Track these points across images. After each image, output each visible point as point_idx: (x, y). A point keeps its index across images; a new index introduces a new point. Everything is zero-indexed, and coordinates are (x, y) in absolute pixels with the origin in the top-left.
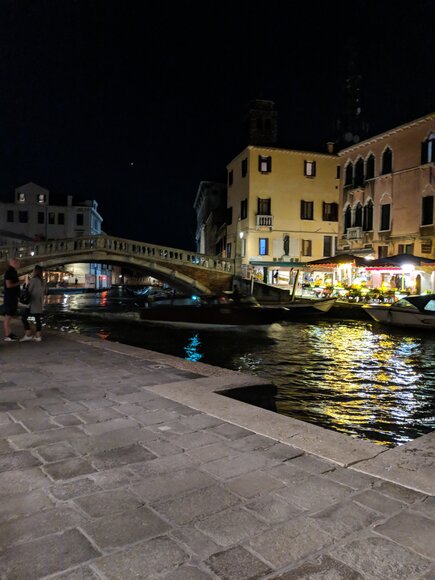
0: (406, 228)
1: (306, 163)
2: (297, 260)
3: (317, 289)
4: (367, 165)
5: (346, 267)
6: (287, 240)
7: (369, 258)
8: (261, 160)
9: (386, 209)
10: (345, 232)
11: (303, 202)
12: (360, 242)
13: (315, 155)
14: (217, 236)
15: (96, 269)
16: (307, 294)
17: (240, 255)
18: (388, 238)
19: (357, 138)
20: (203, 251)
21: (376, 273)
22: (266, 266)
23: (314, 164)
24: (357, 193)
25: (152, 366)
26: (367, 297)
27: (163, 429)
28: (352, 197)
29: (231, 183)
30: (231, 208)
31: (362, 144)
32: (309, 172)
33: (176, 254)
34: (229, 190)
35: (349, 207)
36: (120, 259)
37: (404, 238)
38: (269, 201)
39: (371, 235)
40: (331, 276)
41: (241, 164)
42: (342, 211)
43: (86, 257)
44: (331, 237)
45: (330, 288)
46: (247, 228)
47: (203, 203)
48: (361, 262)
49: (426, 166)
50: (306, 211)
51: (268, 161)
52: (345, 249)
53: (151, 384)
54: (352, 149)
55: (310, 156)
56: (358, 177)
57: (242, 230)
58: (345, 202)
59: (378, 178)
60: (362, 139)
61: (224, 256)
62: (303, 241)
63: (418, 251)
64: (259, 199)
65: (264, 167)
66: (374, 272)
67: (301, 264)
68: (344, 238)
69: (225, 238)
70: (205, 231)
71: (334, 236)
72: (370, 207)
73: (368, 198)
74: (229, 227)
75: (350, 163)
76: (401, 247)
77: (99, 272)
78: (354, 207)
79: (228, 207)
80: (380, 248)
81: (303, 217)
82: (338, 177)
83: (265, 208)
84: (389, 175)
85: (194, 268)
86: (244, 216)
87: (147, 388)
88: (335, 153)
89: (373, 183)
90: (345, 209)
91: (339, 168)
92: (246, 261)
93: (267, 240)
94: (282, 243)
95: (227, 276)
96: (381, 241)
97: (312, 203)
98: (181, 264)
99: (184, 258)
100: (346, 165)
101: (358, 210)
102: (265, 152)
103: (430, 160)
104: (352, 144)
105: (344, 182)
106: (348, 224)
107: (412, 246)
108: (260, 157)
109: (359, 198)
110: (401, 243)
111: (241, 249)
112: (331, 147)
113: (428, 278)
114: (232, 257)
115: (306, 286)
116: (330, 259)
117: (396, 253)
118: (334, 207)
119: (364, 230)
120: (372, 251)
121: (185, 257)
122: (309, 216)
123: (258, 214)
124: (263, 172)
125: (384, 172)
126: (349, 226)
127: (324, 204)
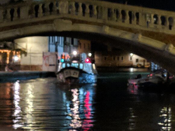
15: (56, 44)
36: (90, 29)
43: (43, 28)
77: (60, 49)
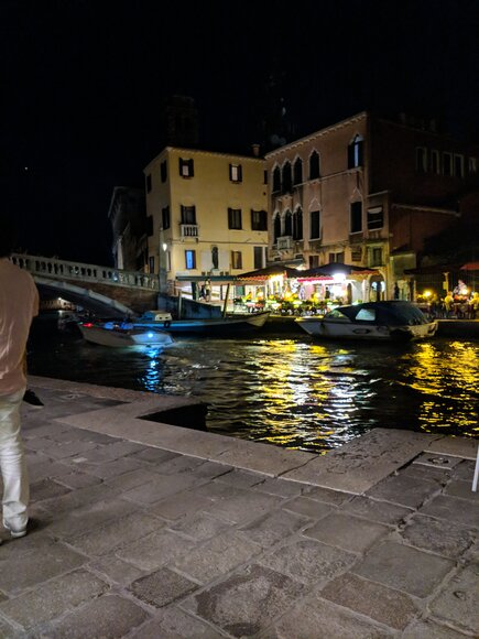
0: (335, 235)
1: (231, 166)
2: (227, 273)
3: (248, 304)
4: (295, 169)
5: (277, 279)
6: (215, 251)
7: (300, 268)
8: (182, 163)
9: (315, 216)
10: (276, 242)
11: (230, 210)
12: (291, 252)
13: (241, 159)
14: (137, 249)
16: (239, 310)
17: (164, 270)
18: (318, 246)
19: (283, 140)
20: (121, 266)
21: (308, 284)
22: (194, 281)
23: (240, 168)
24: (286, 199)
25: (64, 397)
26: (300, 310)
27: (78, 461)
28: (281, 203)
29: (150, 189)
30: (151, 217)
31: (289, 147)
32: (235, 177)
33: (89, 271)
34: (148, 196)
35: (278, 215)
37: (334, 246)
38: (193, 209)
39: (302, 245)
40: (263, 289)
41: (159, 166)
42: (271, 219)
44: (261, 248)
45: (262, 302)
46: (171, 240)
47: (118, 212)
48: (292, 273)
49: (352, 171)
50: (234, 220)
51: (190, 164)
52: (276, 260)
53: (63, 416)
54: (278, 152)
55: (235, 160)
56: (285, 183)
57: (166, 242)
58: (274, 209)
59: (306, 183)
60: (289, 141)
61: (147, 271)
62: (233, 253)
63: (348, 260)
64: (182, 207)
65: (186, 171)
66: (306, 283)
67: (232, 278)
68: (274, 248)
69: (147, 251)
70: (122, 243)
71: (264, 247)
72: (299, 214)
73: (297, 205)
74: (150, 239)
75: (277, 167)
76: (332, 256)
78: (283, 214)
79: (148, 215)
80: (311, 258)
81: (230, 227)
82: (266, 183)
83: (189, 216)
84: (317, 180)
85: (111, 286)
86: (166, 225)
87: (58, 420)
88: (261, 156)
89: (301, 188)
90: (274, 217)
91: (266, 172)
92: (172, 276)
93: (194, 252)
94: (211, 255)
95: (151, 294)
96: (311, 251)
97: (240, 211)
98: (96, 281)
99: (98, 275)
100: (273, 169)
101: (288, 218)
102: (186, 154)
103: (356, 164)
104: (278, 146)
105: (272, 189)
106: (277, 234)
107: (342, 254)
108: (180, 159)
109: (287, 204)
110: (332, 252)
111: (165, 263)
112: (256, 150)
113: (359, 287)
114: (156, 272)
115: (238, 301)
116: (261, 271)
117: (327, 262)
118: (263, 215)
119: (294, 239)
120: (303, 262)
121: (100, 273)
122: (237, 226)
123: (182, 223)
124: (185, 177)
125: (312, 178)
126: (279, 236)
127: (252, 212)
